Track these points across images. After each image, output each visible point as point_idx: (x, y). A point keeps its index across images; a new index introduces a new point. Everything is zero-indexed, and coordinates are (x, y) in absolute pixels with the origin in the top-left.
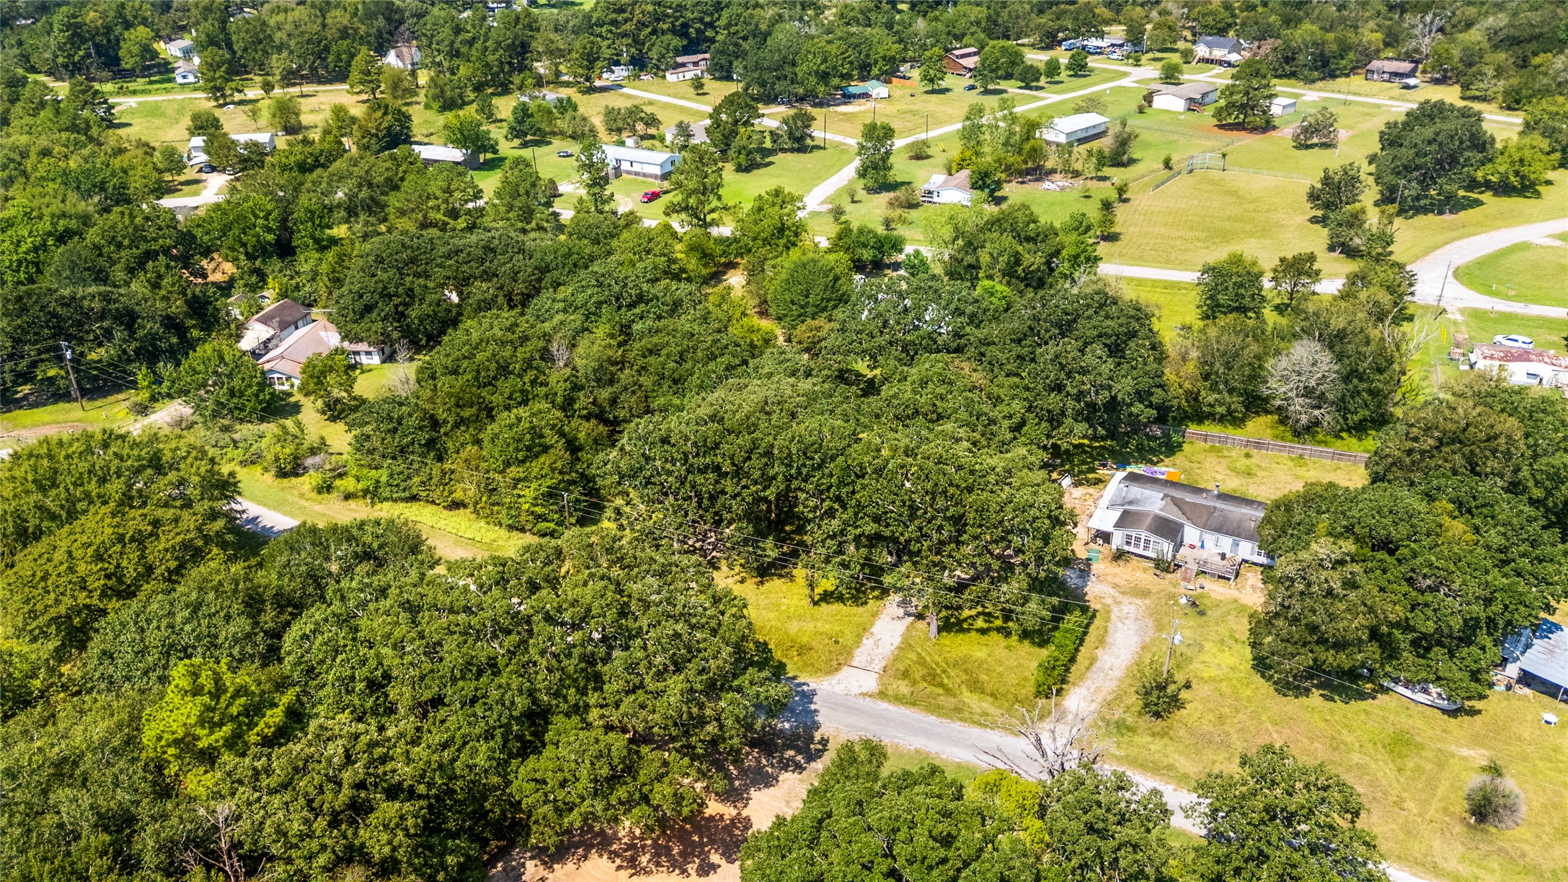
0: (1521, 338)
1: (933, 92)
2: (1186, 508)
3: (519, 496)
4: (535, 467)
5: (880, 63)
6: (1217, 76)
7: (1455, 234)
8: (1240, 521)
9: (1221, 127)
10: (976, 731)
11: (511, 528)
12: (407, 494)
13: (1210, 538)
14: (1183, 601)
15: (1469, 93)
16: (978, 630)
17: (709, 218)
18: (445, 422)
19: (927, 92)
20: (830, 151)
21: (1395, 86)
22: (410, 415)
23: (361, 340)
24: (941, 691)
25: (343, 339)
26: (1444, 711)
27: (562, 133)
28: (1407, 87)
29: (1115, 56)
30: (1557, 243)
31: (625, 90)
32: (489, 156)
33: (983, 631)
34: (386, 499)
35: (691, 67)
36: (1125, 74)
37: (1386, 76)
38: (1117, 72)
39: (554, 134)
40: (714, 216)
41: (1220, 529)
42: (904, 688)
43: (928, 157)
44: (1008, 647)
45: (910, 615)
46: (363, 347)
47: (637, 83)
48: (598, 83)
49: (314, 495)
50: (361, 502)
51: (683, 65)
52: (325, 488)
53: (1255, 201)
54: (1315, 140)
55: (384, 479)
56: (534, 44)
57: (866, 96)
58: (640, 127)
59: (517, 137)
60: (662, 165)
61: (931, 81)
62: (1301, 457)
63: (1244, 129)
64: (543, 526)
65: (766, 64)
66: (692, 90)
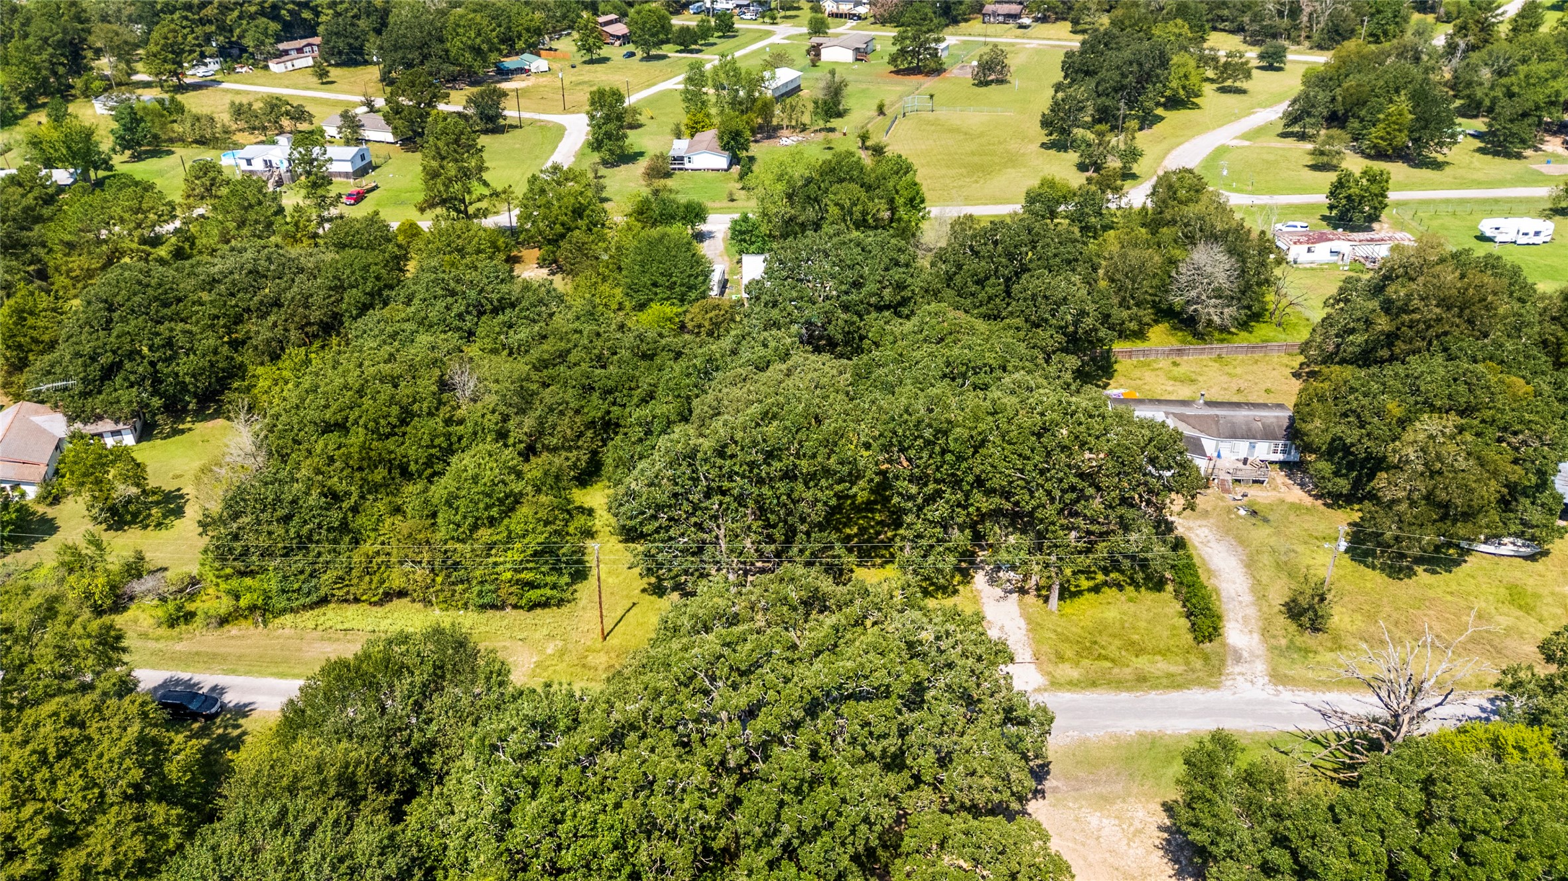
0: (1299, 224)
1: (591, 62)
2: (1192, 421)
3: (495, 564)
4: (515, 522)
5: (525, 35)
6: (852, 28)
7: (1165, 145)
8: (1247, 423)
9: (898, 72)
10: (1175, 695)
11: (483, 607)
12: (314, 597)
13: (1226, 447)
14: (1242, 512)
15: (1079, 28)
16: (1090, 590)
17: (471, 210)
18: (348, 494)
19: (585, 62)
20: (527, 128)
21: (1012, 25)
22: (307, 493)
23: (100, 418)
24: (1108, 664)
25: (71, 420)
26: (1526, 558)
27: (181, 140)
28: (1021, 27)
29: (748, 16)
30: (1247, 143)
31: (224, 85)
32: (101, 174)
33: (1096, 589)
34: (283, 611)
35: (294, 54)
36: (769, 34)
37: (1001, 19)
38: (759, 31)
39: (171, 141)
40: (483, 205)
41: (1234, 436)
42: (1068, 671)
43: (640, 126)
44: (1130, 600)
45: (1011, 592)
46: (107, 426)
47: (233, 76)
48: (188, 80)
49: (163, 631)
50: (244, 624)
51: (286, 52)
52: (181, 618)
53: (981, 135)
54: (992, 77)
55: (274, 585)
56: (91, 39)
57: (521, 70)
58: (286, 122)
59: (125, 148)
60: (352, 161)
61: (589, 50)
62: (1219, 356)
63: (920, 72)
64: (534, 595)
65: (409, 42)
66: (315, 80)
